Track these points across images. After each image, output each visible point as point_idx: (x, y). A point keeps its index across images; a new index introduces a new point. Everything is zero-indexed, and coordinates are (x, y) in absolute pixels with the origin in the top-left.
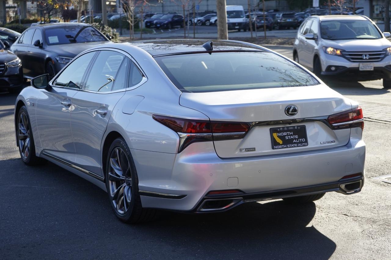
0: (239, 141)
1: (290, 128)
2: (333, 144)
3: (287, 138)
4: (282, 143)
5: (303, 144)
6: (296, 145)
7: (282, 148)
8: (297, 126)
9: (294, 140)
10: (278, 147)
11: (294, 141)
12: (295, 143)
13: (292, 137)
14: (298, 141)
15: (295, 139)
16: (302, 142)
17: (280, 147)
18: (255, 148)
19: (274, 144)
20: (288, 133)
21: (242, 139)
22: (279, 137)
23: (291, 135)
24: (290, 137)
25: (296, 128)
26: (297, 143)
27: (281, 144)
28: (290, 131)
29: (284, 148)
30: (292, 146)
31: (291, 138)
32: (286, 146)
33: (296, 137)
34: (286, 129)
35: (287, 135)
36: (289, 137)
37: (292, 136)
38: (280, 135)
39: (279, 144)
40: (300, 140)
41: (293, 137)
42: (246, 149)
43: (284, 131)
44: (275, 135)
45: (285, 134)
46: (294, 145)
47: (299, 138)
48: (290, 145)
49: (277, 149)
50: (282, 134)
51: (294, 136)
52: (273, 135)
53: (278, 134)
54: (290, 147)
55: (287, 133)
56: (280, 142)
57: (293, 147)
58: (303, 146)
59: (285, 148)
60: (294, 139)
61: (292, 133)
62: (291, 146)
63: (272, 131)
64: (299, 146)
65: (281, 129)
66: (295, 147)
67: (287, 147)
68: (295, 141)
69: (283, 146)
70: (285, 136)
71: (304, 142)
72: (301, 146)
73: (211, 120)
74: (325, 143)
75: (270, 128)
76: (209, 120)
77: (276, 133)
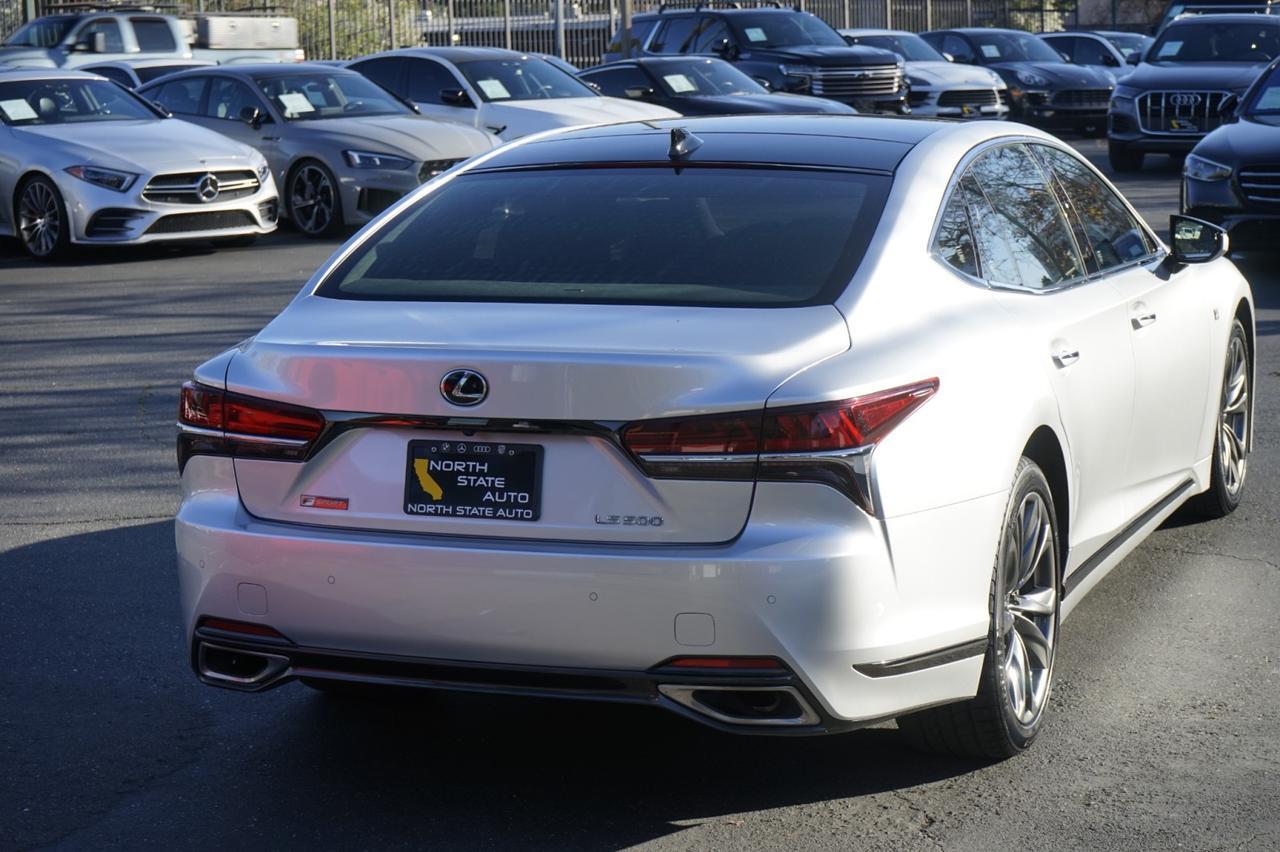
0: (294, 468)
1: (479, 449)
2: (649, 528)
3: (462, 481)
4: (440, 498)
5: (517, 513)
6: (488, 511)
7: (436, 514)
8: (509, 446)
9: (489, 493)
10: (422, 508)
11: (488, 496)
12: (488, 503)
13: (481, 481)
14: (501, 497)
15: (493, 489)
16: (517, 505)
17: (430, 508)
18: (346, 501)
19: (414, 495)
20: (471, 464)
21: (303, 463)
22: (434, 474)
23: (481, 473)
24: (475, 481)
25: (501, 450)
26: (496, 506)
27: (434, 498)
28: (481, 458)
29: (441, 515)
30: (475, 511)
31: (479, 483)
32: (450, 510)
33: (499, 483)
34: (462, 449)
35: (467, 472)
36: (472, 478)
37: (482, 478)
38: (439, 468)
39: (427, 499)
40: (509, 497)
41: (487, 481)
42: (318, 498)
43: (454, 456)
44: (421, 466)
45: (459, 466)
46: (481, 509)
47: (508, 488)
48: (468, 508)
49: (417, 513)
50: (448, 466)
51: (490, 479)
52: (415, 465)
53: (432, 462)
54: (465, 516)
55: (468, 466)
56: (436, 492)
57: (475, 516)
58: (515, 518)
59: (447, 514)
60: (487, 489)
61: (485, 468)
62: (470, 511)
63: (415, 451)
64: (501, 517)
65: (446, 447)
66: (484, 516)
67: (454, 514)
68: (491, 497)
69: (439, 507)
70: (459, 473)
71: (524, 506)
72: (507, 518)
73: (229, 389)
74: (614, 520)
75: (411, 439)
76: (223, 387)
77: (427, 461)
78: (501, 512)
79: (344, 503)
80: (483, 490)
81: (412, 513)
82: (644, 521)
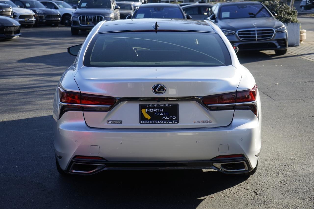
0: (106, 113)
1: (160, 106)
2: (209, 124)
3: (156, 114)
4: (150, 119)
5: (173, 122)
6: (165, 122)
7: (149, 123)
8: (169, 104)
9: (164, 117)
10: (145, 122)
11: (164, 118)
12: (164, 120)
13: (162, 114)
14: (168, 118)
15: (165, 116)
16: (172, 120)
17: (147, 122)
18: (121, 121)
19: (142, 118)
20: (158, 109)
21: (108, 112)
22: (147, 113)
23: (161, 112)
24: (160, 114)
25: (167, 105)
26: (167, 120)
27: (148, 119)
28: (161, 108)
29: (151, 123)
30: (161, 122)
31: (161, 114)
32: (154, 122)
33: (167, 114)
34: (156, 106)
35: (157, 112)
36: (159, 113)
37: (162, 113)
38: (149, 111)
39: (146, 119)
40: (170, 118)
41: (163, 114)
42: (112, 121)
43: (153, 108)
44: (144, 111)
45: (155, 110)
46: (163, 121)
47: (170, 115)
48: (159, 121)
49: (144, 123)
50: (152, 110)
51: (164, 113)
52: (142, 111)
53: (147, 110)
54: (158, 123)
55: (157, 110)
56: (149, 117)
57: (161, 123)
58: (173, 123)
59: (153, 123)
60: (164, 116)
61: (163, 110)
62: (159, 122)
63: (142, 107)
64: (168, 123)
65: (151, 105)
66: (163, 123)
67: (155, 123)
68: (165, 118)
69: (150, 121)
70: (155, 112)
71: (175, 120)
72: (170, 123)
73: (81, 92)
74: (199, 122)
75: (140, 104)
76: (80, 92)
77: (145, 109)
78: (168, 122)
79: (120, 122)
80: (162, 116)
81: (142, 123)
82: (206, 122)
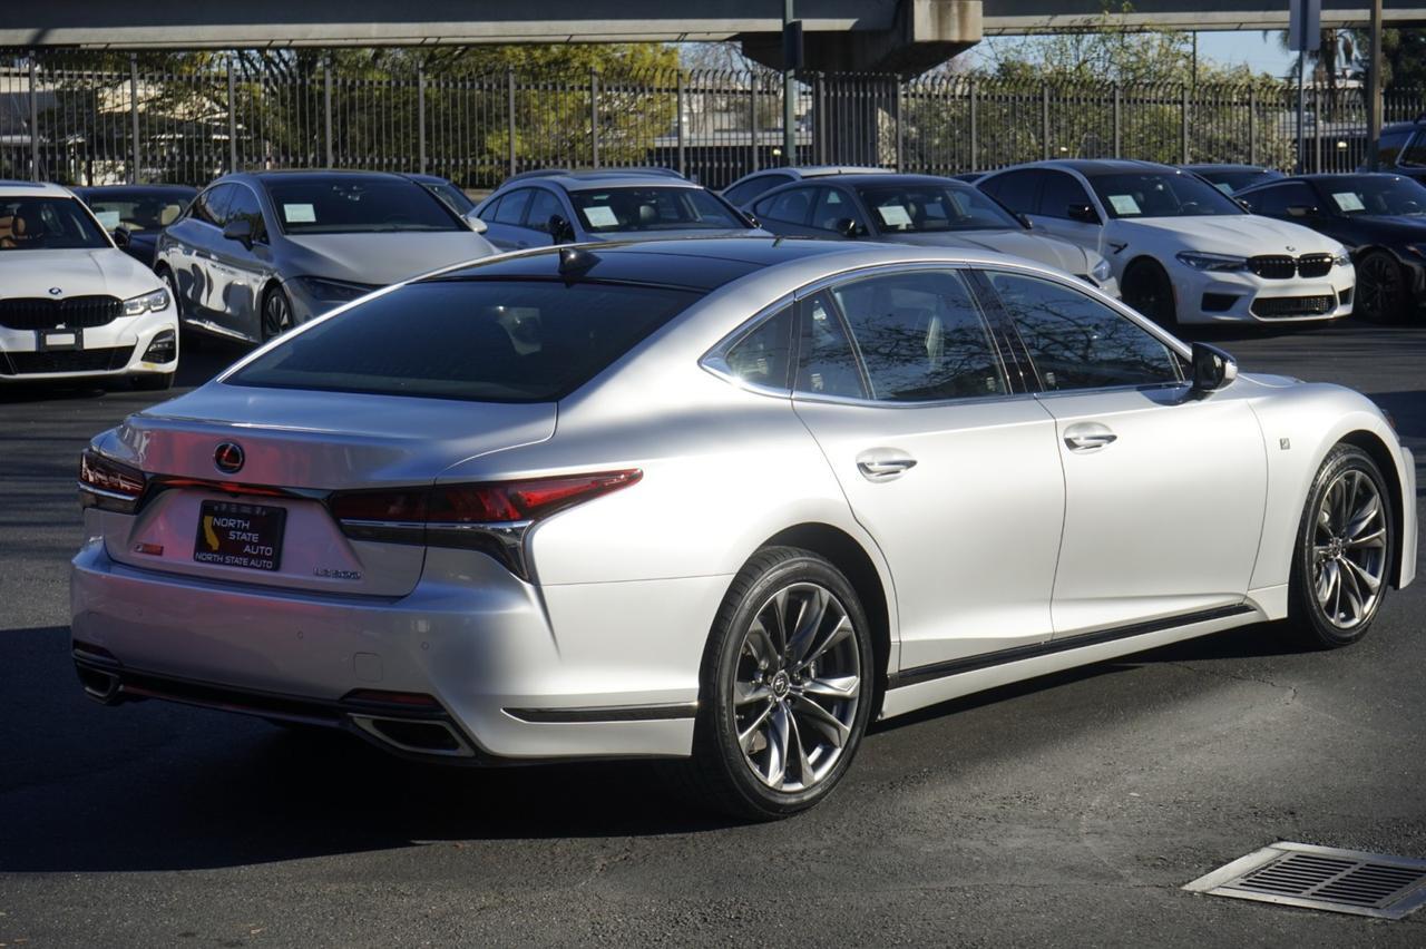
1: (245, 510)
3: (232, 536)
4: (217, 549)
5: (262, 564)
6: (245, 561)
7: (213, 562)
8: (263, 509)
9: (248, 546)
10: (204, 557)
11: (247, 549)
12: (246, 555)
13: (244, 537)
14: (255, 550)
15: (251, 543)
16: (264, 557)
17: (210, 557)
18: (162, 549)
19: (202, 545)
20: (239, 522)
21: (137, 517)
22: (215, 529)
23: (245, 530)
24: (240, 536)
25: (258, 511)
26: (250, 557)
27: (213, 549)
28: (245, 517)
29: (216, 562)
30: (237, 560)
31: (242, 537)
32: (222, 559)
33: (255, 538)
34: (234, 510)
35: (236, 529)
36: (239, 533)
37: (245, 534)
38: (219, 525)
39: (209, 549)
40: (260, 550)
41: (248, 537)
42: (146, 545)
43: (229, 515)
44: (208, 520)
45: (231, 523)
46: (241, 559)
47: (260, 543)
48: (233, 558)
49: (201, 561)
50: (224, 523)
51: (250, 535)
52: (204, 521)
53: (215, 519)
54: (230, 564)
55: (237, 523)
56: (215, 543)
57: (236, 565)
58: (261, 568)
59: (219, 563)
60: (247, 543)
61: (248, 525)
62: (234, 560)
63: (206, 509)
64: (253, 567)
65: (224, 507)
66: (242, 565)
67: (223, 563)
68: (249, 550)
69: (216, 556)
70: (231, 529)
71: (268, 558)
72: (256, 568)
74: (326, 573)
75: (202, 499)
77: (212, 518)
78: (253, 563)
79: (160, 552)
80: (244, 543)
81: (198, 560)
82: (348, 575)
